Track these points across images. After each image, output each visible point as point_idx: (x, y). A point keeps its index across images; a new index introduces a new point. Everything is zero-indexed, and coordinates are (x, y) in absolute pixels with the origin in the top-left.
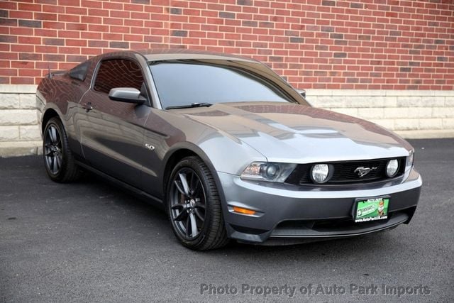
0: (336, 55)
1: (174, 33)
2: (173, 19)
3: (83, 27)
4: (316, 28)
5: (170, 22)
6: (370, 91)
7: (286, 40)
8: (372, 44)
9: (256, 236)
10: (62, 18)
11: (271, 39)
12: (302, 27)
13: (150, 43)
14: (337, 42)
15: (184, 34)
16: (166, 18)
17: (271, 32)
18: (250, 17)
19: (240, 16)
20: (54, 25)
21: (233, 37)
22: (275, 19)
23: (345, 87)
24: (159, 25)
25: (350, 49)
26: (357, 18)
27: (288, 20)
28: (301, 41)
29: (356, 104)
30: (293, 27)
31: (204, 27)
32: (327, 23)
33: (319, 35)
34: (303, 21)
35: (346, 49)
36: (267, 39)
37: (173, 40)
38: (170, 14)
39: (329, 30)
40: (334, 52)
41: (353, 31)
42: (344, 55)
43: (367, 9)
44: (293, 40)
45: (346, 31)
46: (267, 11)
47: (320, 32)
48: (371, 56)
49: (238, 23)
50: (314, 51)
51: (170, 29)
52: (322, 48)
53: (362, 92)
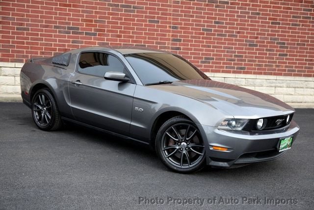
0: (280, 55)
1: (174, 40)
2: (173, 32)
3: (120, 36)
4: (267, 38)
5: (171, 34)
6: (304, 78)
7: (246, 45)
8: (307, 49)
9: (226, 163)
10: (108, 31)
11: (236, 44)
12: (257, 38)
13: (159, 45)
14: (280, 47)
15: (180, 40)
16: (169, 31)
17: (236, 40)
18: (222, 31)
19: (215, 31)
20: (104, 35)
21: (210, 43)
22: (239, 32)
23: (285, 75)
24: (165, 35)
25: (290, 51)
26: (296, 33)
27: (247, 33)
28: (256, 45)
29: (294, 86)
30: (250, 37)
31: (192, 37)
32: (275, 35)
33: (268, 43)
34: (257, 34)
35: (287, 51)
36: (233, 44)
37: (173, 44)
38: (171, 29)
39: (275, 39)
40: (278, 53)
41: (292, 40)
42: (286, 55)
43: (303, 27)
44: (250, 45)
45: (288, 40)
46: (233, 28)
47: (269, 40)
48: (306, 56)
49: (214, 35)
50: (265, 52)
51: (171, 38)
52: (270, 50)
53: (297, 78)
